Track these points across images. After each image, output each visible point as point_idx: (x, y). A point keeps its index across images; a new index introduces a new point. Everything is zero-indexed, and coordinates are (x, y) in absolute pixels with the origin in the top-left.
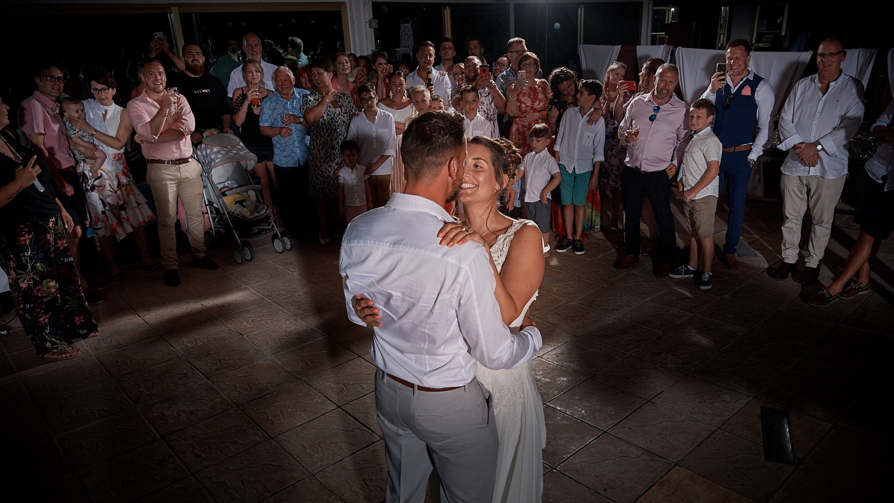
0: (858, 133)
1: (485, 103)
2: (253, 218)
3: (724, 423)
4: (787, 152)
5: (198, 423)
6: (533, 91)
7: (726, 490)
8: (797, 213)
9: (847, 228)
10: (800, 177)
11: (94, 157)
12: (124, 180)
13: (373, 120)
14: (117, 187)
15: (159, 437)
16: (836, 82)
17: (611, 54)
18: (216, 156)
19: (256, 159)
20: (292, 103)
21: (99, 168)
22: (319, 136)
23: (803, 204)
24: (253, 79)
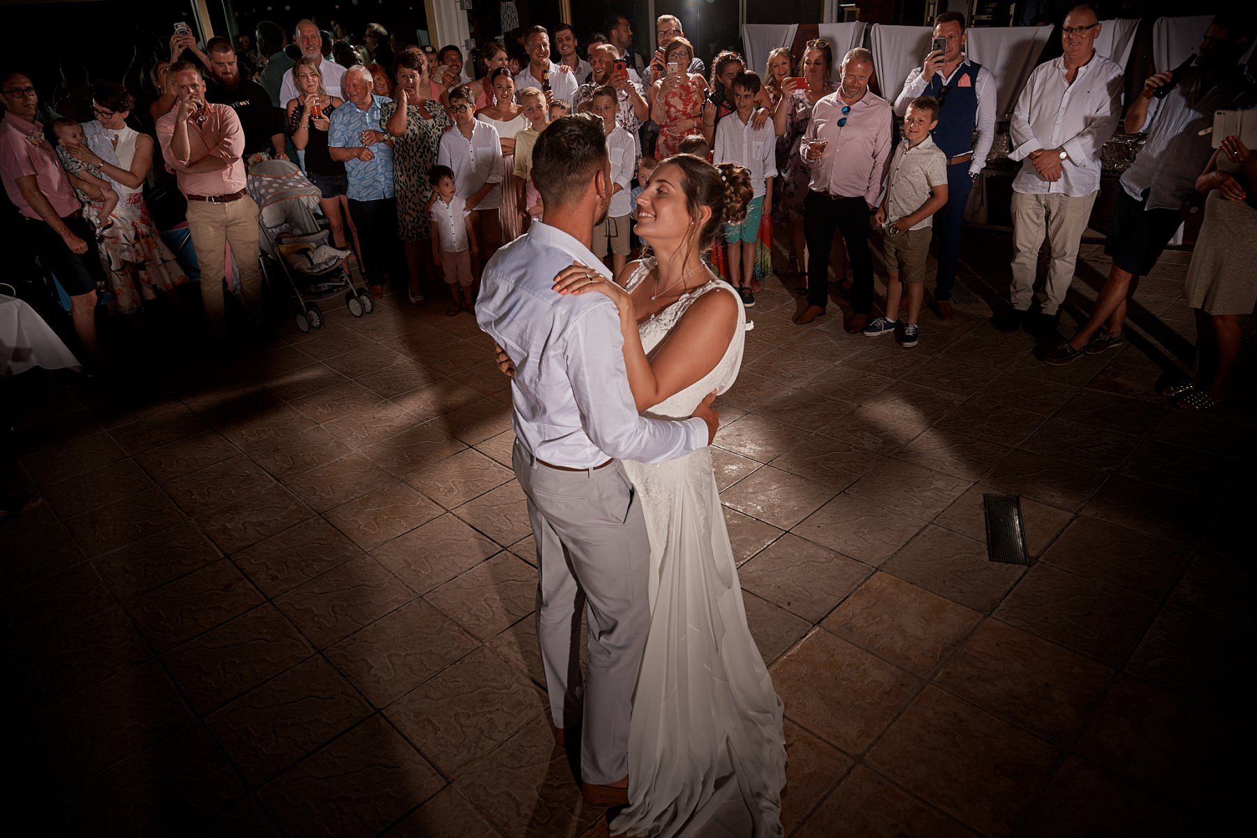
0: (1113, 136)
1: (622, 109)
2: (319, 272)
3: (938, 516)
4: (1020, 163)
5: (271, 536)
6: (685, 90)
7: (941, 598)
8: (1031, 243)
9: (1095, 261)
10: (1036, 196)
11: (102, 198)
12: (143, 229)
13: (469, 136)
14: (135, 239)
15: (223, 556)
16: (1087, 67)
17: (784, 36)
18: (267, 190)
19: (320, 193)
20: (371, 116)
21: (110, 213)
22: (408, 157)
23: (1040, 232)
24: (309, 86)
